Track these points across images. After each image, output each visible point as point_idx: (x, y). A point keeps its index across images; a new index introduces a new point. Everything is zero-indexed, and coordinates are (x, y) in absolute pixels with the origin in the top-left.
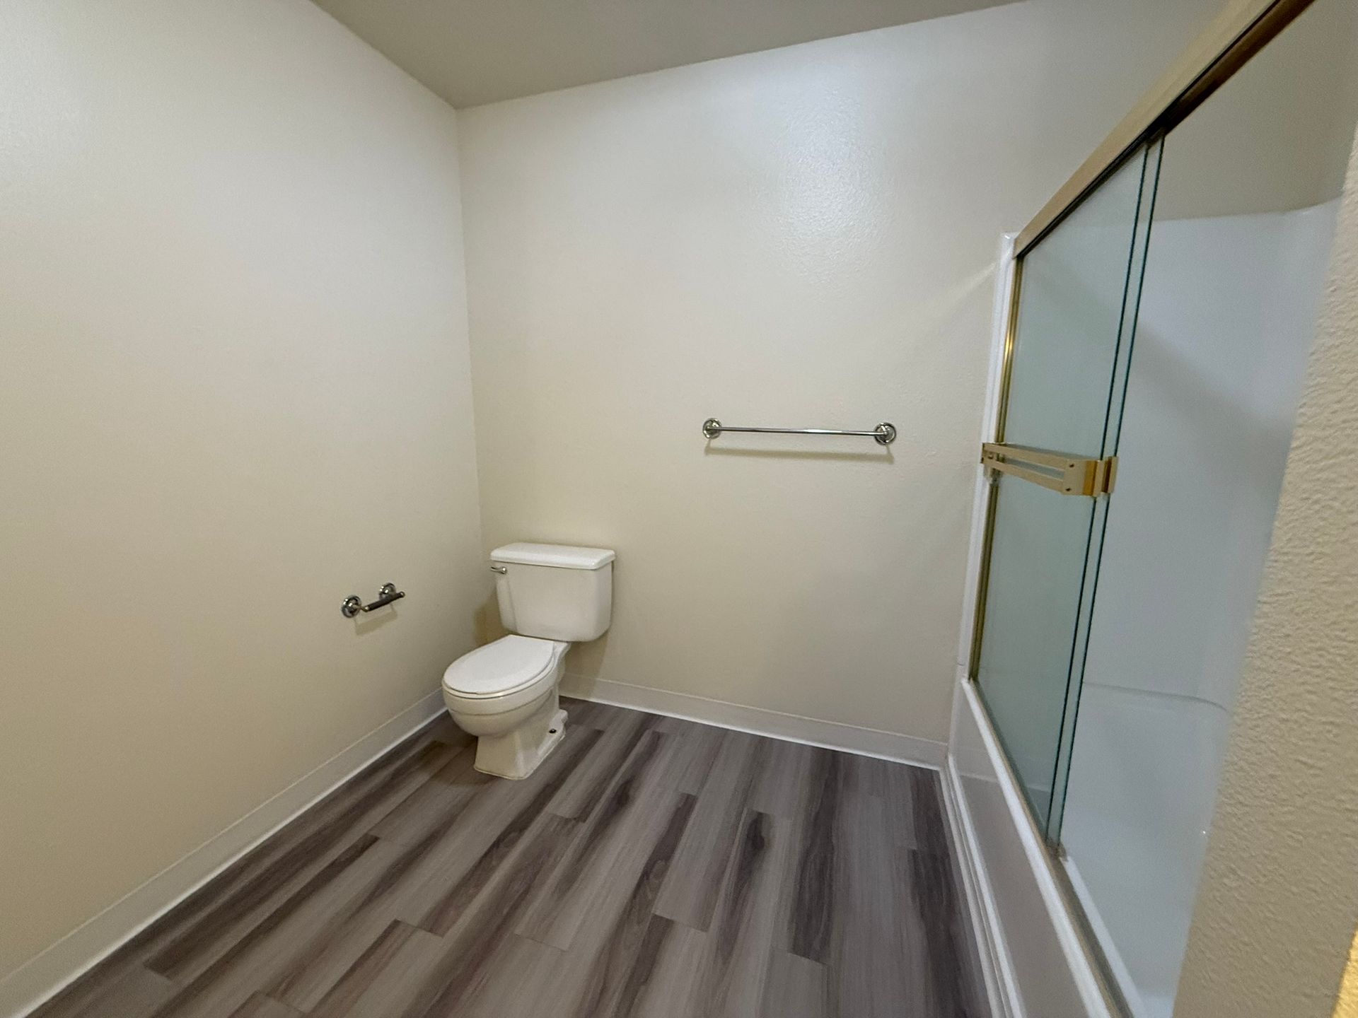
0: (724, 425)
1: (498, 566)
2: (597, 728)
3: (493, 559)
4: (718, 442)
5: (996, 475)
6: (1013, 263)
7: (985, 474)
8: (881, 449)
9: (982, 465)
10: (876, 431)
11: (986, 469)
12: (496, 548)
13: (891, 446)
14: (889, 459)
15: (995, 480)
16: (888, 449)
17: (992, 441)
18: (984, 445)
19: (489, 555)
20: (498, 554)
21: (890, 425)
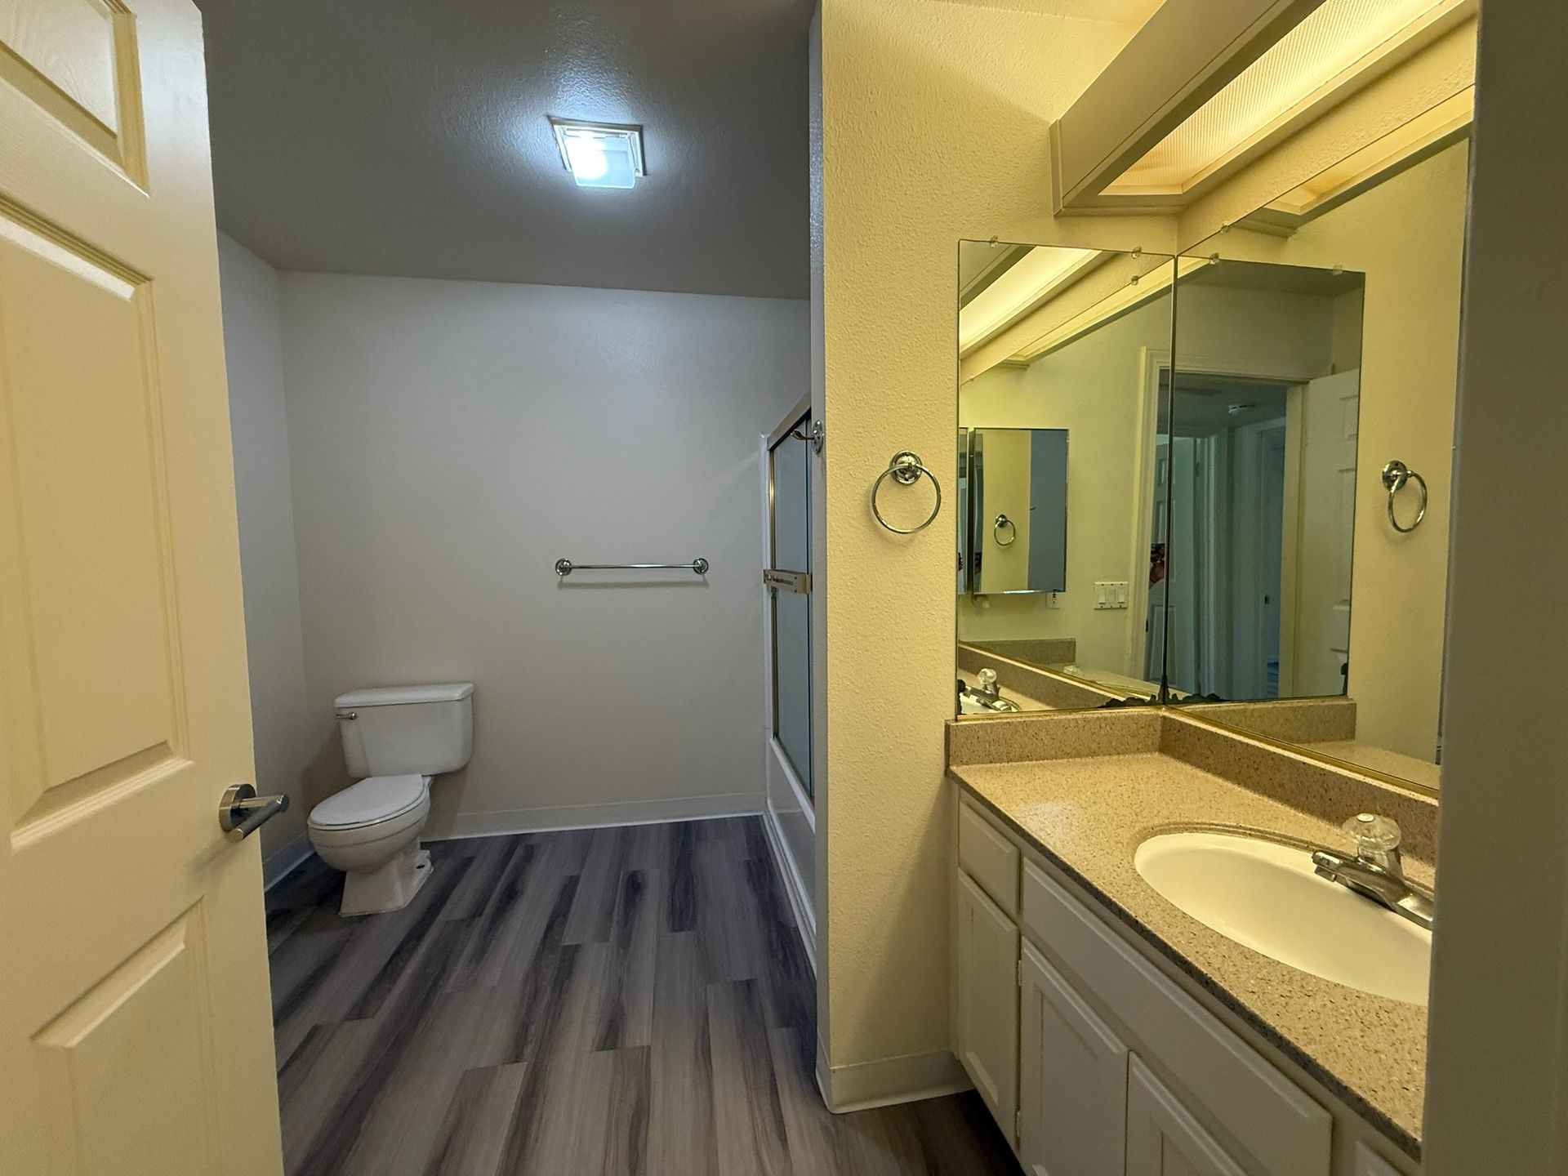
0: (574, 564)
1: (345, 712)
2: (468, 856)
3: (337, 706)
4: (568, 579)
5: (774, 591)
6: (768, 453)
7: (768, 589)
8: (698, 578)
9: (765, 585)
10: (694, 564)
11: (768, 586)
12: (337, 696)
13: (705, 575)
14: (705, 584)
15: (774, 594)
16: (704, 577)
17: (769, 568)
18: (764, 571)
19: (333, 703)
20: (343, 701)
21: (703, 560)
